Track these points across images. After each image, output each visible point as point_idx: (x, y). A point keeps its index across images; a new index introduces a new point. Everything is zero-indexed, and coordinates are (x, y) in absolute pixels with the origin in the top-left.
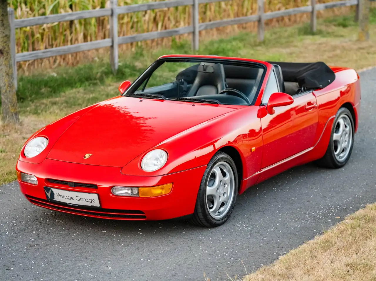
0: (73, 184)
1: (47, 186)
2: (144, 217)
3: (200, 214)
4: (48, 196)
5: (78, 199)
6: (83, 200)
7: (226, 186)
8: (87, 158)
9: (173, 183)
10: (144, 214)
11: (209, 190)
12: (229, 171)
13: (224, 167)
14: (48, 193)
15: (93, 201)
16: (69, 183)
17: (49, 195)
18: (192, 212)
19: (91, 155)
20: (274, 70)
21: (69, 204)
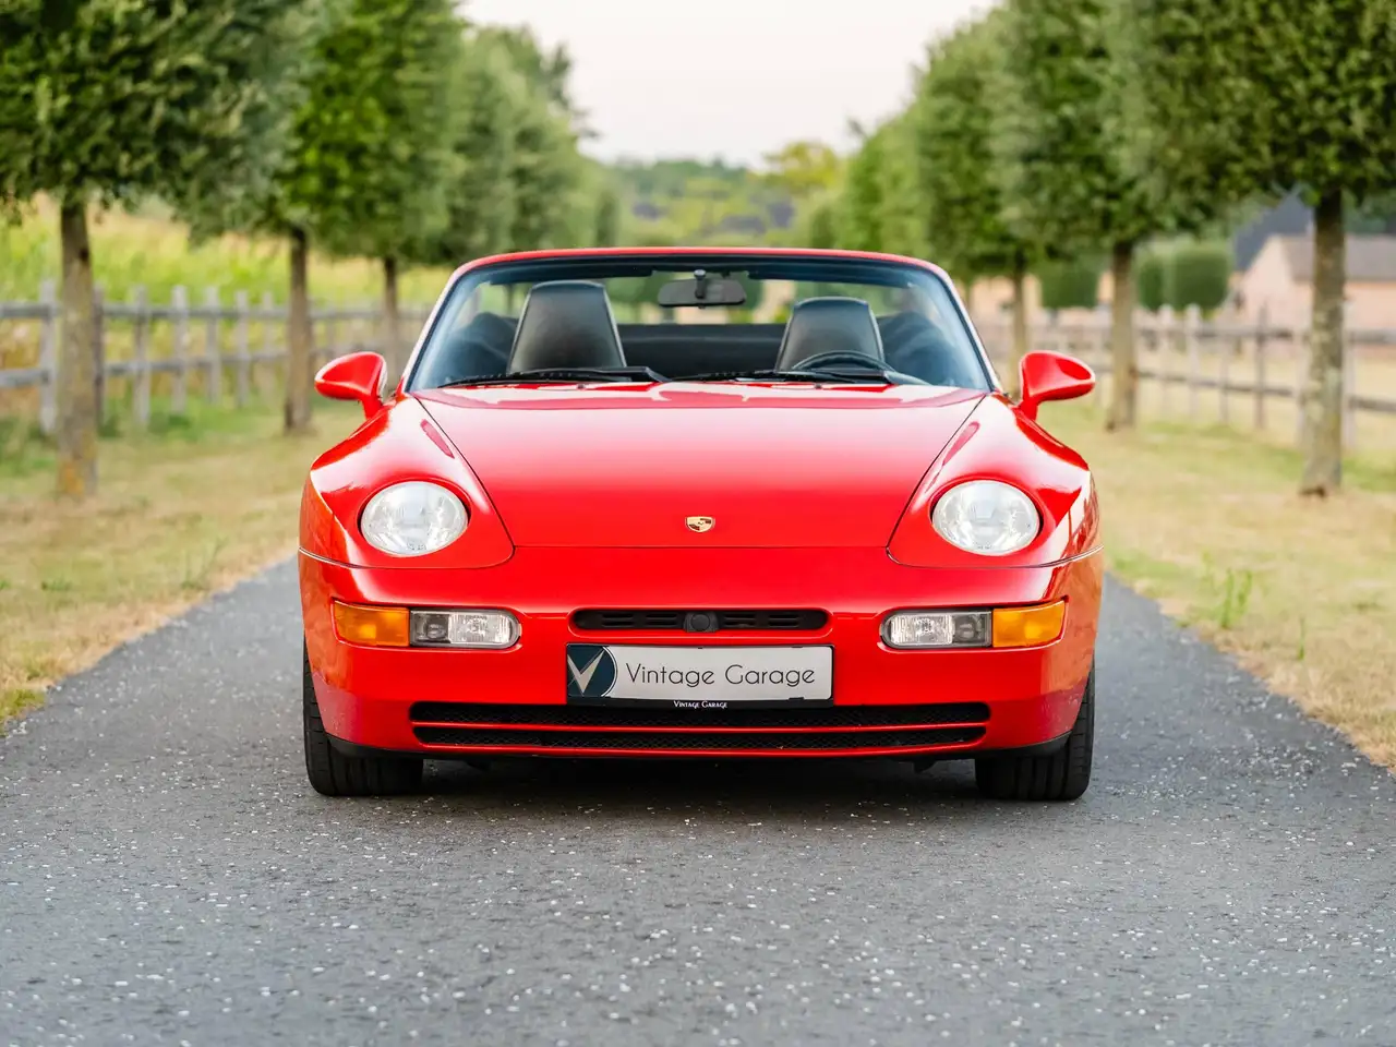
0: (713, 618)
1: (581, 640)
4: (575, 683)
5: (735, 675)
6: (760, 678)
14: (581, 668)
15: (807, 677)
16: (689, 617)
17: (583, 679)
21: (682, 705)
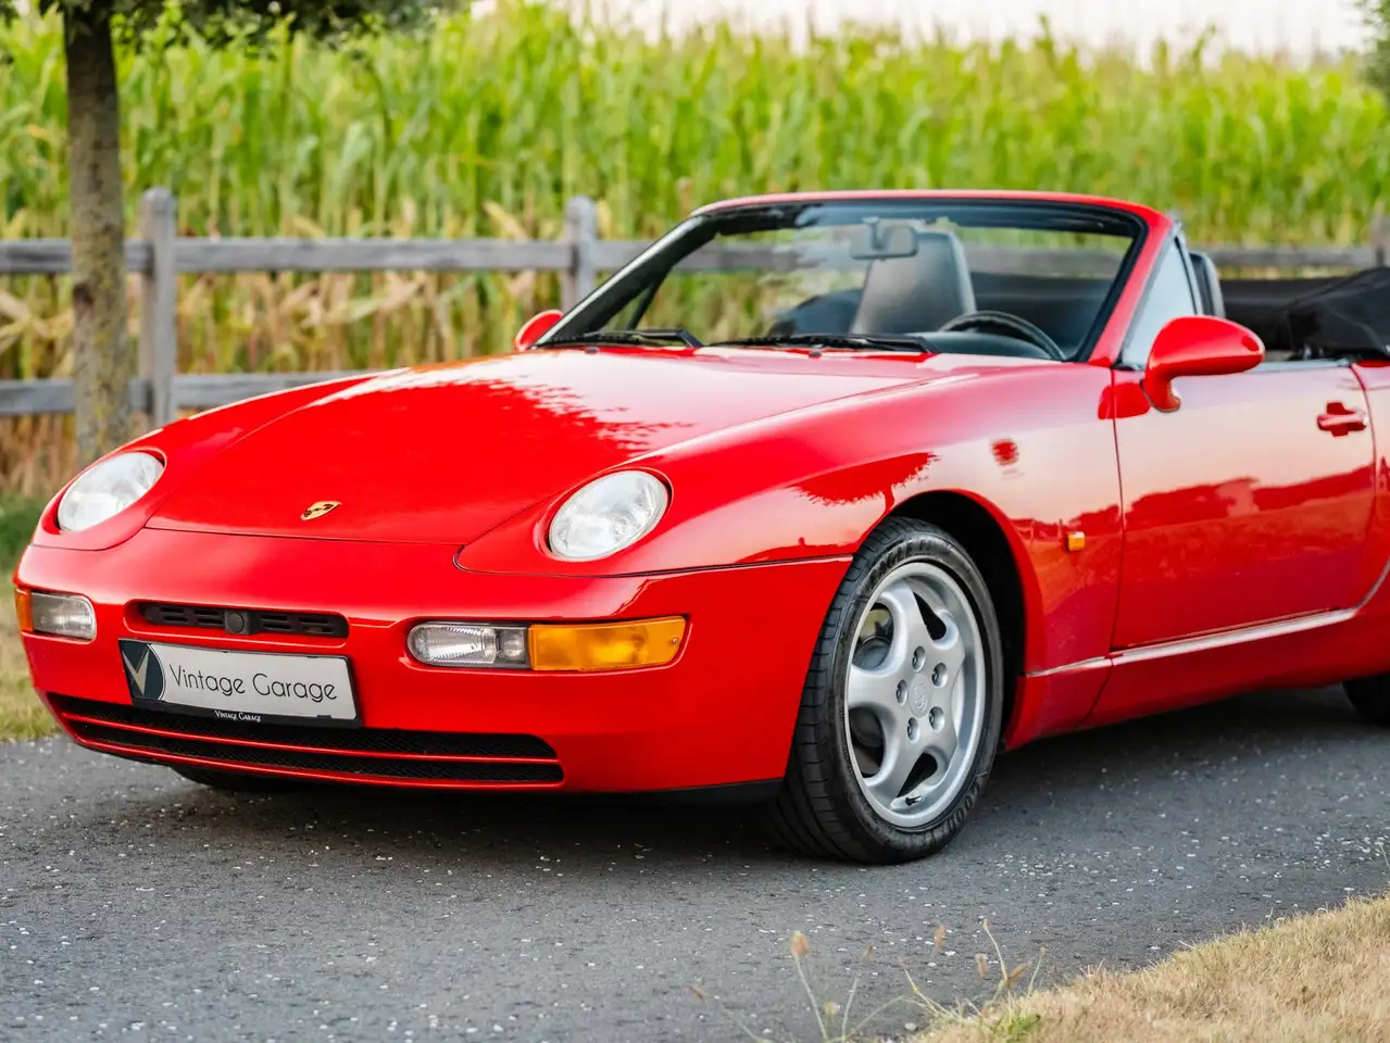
0: (245, 615)
1: (133, 635)
2: (554, 773)
3: (818, 790)
5: (262, 684)
6: (286, 689)
7: (944, 679)
8: (315, 515)
9: (686, 617)
10: (551, 753)
11: (859, 685)
12: (960, 619)
13: (937, 597)
14: (137, 667)
15: (327, 692)
16: (226, 614)
17: (140, 677)
18: (776, 769)
19: (335, 504)
20: (1182, 240)
21: (223, 715)
